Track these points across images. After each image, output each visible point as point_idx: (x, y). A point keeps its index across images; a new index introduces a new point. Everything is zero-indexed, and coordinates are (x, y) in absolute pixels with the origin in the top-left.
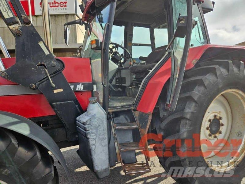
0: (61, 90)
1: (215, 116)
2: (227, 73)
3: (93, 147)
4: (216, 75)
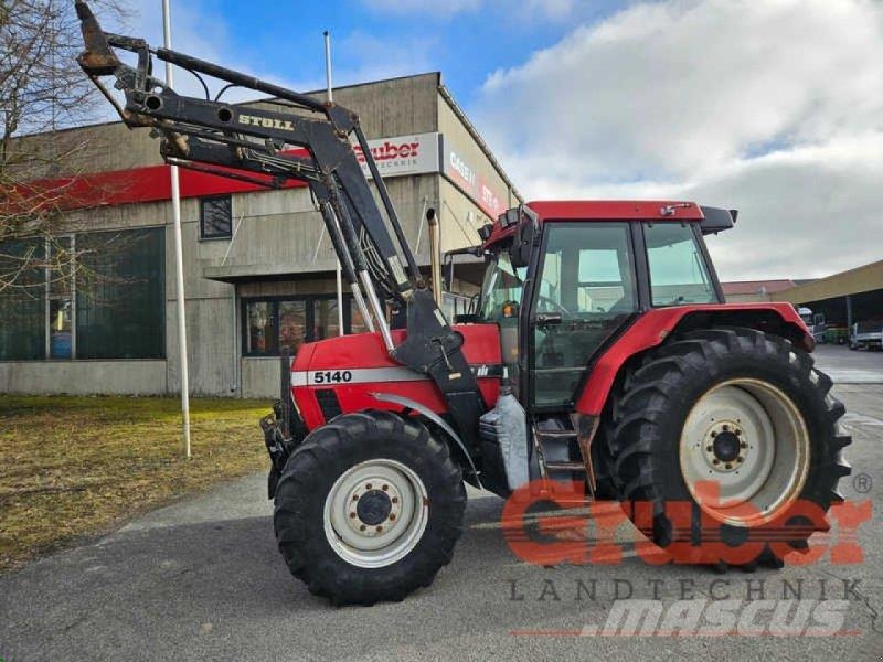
0: (459, 375)
1: (725, 427)
2: (727, 352)
3: (506, 457)
4: (703, 354)
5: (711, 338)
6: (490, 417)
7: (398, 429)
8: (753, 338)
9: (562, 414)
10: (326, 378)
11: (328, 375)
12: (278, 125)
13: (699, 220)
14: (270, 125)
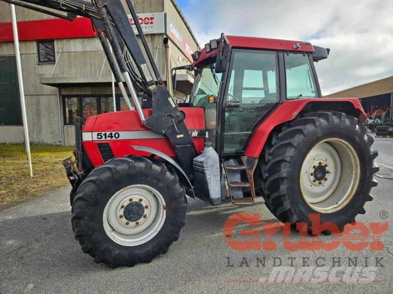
0: (182, 136)
1: (320, 163)
2: (327, 124)
3: (209, 181)
4: (315, 125)
5: (320, 116)
6: (199, 159)
7: (149, 167)
8: (340, 117)
9: (237, 157)
10: (104, 136)
11: (105, 134)
13: (311, 53)
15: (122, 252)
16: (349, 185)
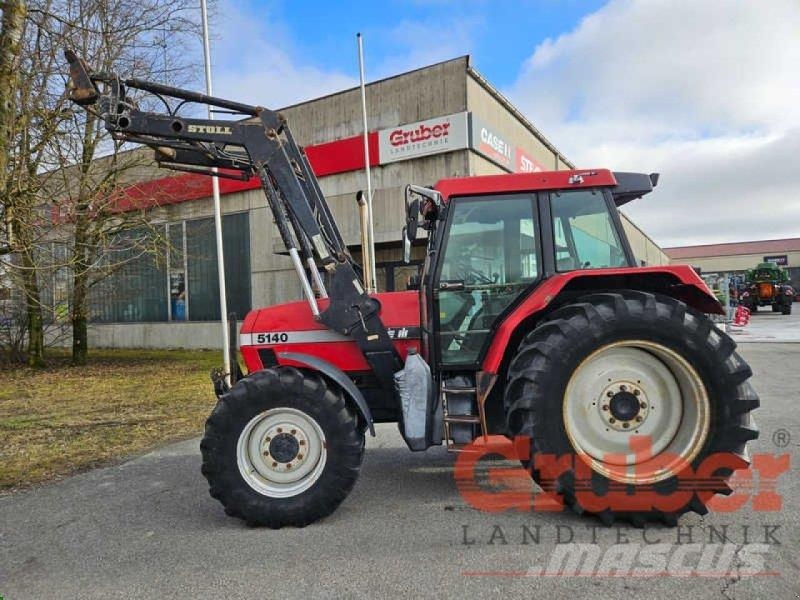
0: (376, 337)
1: (622, 388)
2: (613, 315)
3: (405, 409)
4: (586, 317)
5: (596, 302)
7: (299, 382)
8: (643, 300)
9: (468, 372)
10: (266, 340)
11: (269, 336)
12: (219, 131)
13: (612, 187)
14: (213, 131)
15: (262, 503)
16: (691, 436)
